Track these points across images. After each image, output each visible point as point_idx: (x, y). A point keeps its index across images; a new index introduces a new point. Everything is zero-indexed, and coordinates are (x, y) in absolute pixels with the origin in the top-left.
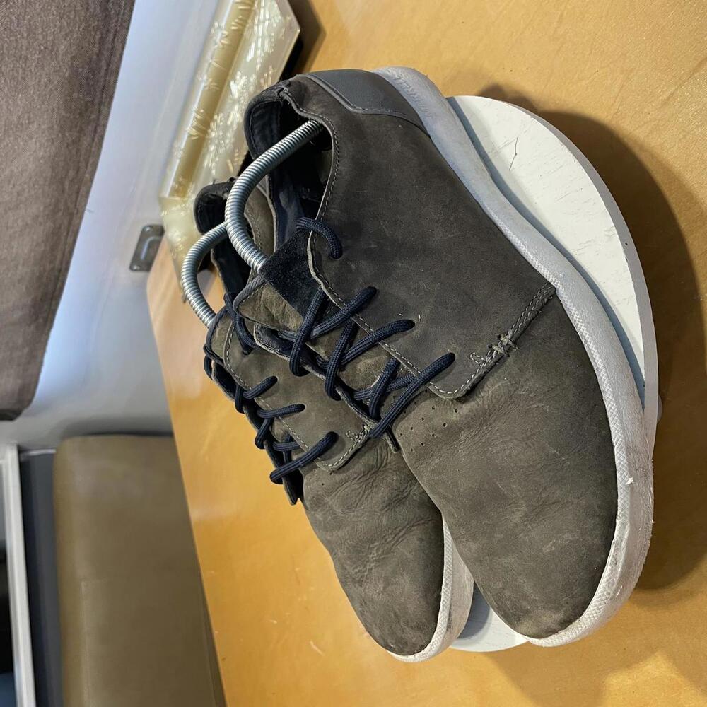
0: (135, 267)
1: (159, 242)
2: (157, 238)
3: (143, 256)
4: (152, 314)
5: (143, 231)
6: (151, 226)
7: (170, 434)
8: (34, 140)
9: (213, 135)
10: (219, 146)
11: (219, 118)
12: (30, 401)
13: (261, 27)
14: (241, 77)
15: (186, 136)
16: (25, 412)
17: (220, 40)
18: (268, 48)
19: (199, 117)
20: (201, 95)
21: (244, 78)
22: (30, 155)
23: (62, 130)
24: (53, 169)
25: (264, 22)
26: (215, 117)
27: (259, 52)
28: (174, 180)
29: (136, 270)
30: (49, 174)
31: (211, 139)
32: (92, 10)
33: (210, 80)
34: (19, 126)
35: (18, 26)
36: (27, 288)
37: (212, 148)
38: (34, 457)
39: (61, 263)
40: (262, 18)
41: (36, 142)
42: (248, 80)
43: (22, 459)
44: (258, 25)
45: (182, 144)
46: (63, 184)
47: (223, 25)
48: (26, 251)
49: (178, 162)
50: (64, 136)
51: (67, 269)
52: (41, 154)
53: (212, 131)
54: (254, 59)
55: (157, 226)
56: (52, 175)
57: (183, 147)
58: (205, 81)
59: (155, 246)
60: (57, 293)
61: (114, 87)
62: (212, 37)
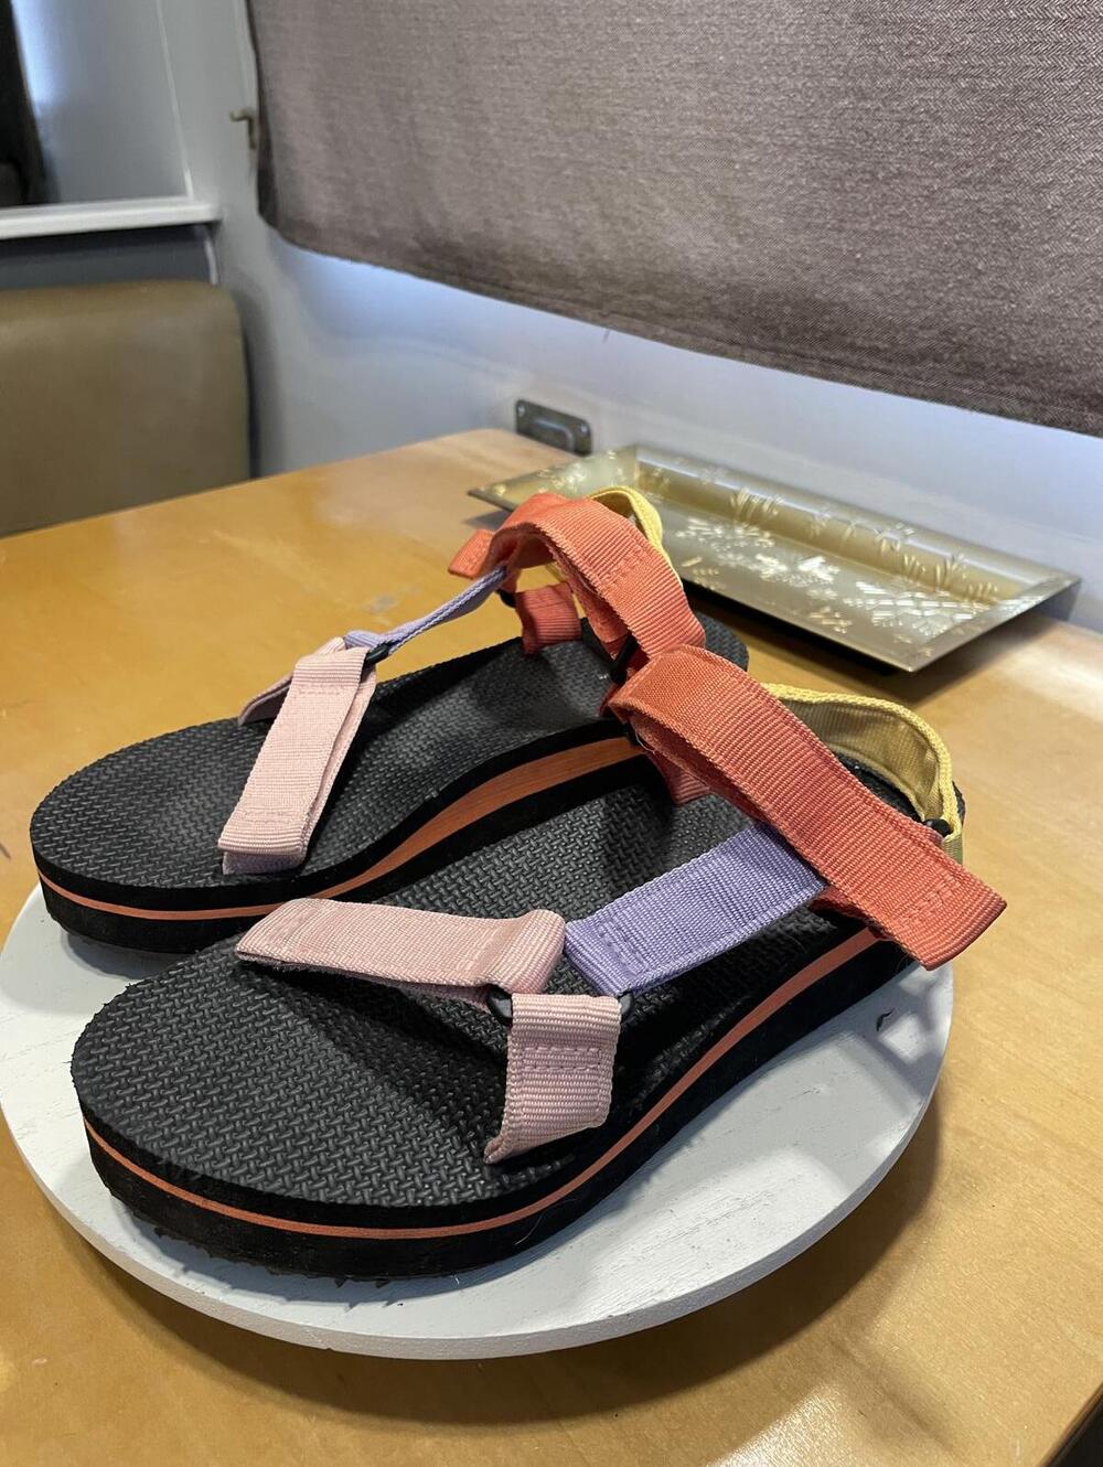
0: (522, 410)
1: (563, 447)
2: (571, 445)
3: (543, 422)
4: (447, 439)
5: (582, 422)
6: (589, 434)
7: (255, 472)
8: (713, 243)
9: (739, 531)
10: (722, 541)
11: (766, 539)
12: (292, 241)
13: (910, 603)
14: (831, 574)
15: (735, 487)
16: (275, 233)
17: (886, 538)
18: (878, 616)
19: (766, 507)
20: (799, 510)
21: (830, 579)
22: (690, 239)
23: (731, 289)
24: (670, 275)
25: (918, 608)
26: (767, 534)
27: (872, 602)
28: (664, 470)
29: (517, 411)
30: (660, 269)
31: (732, 528)
32: (920, 333)
33: (824, 524)
34: (734, 219)
35: (890, 215)
36: (476, 233)
37: (719, 531)
38: (203, 247)
39: (522, 290)
40: (925, 604)
41: (710, 247)
42: (827, 586)
43: (198, 230)
44: (913, 598)
45: (724, 483)
46: (647, 292)
47: (910, 542)
48: (535, 233)
49: (693, 475)
50: (723, 292)
51: (511, 300)
52: (693, 256)
53: (746, 529)
54: (859, 593)
55: (589, 443)
56: (657, 273)
57: (719, 483)
58: (821, 517)
59: (556, 441)
60: (472, 283)
61: (804, 372)
62: (889, 524)
